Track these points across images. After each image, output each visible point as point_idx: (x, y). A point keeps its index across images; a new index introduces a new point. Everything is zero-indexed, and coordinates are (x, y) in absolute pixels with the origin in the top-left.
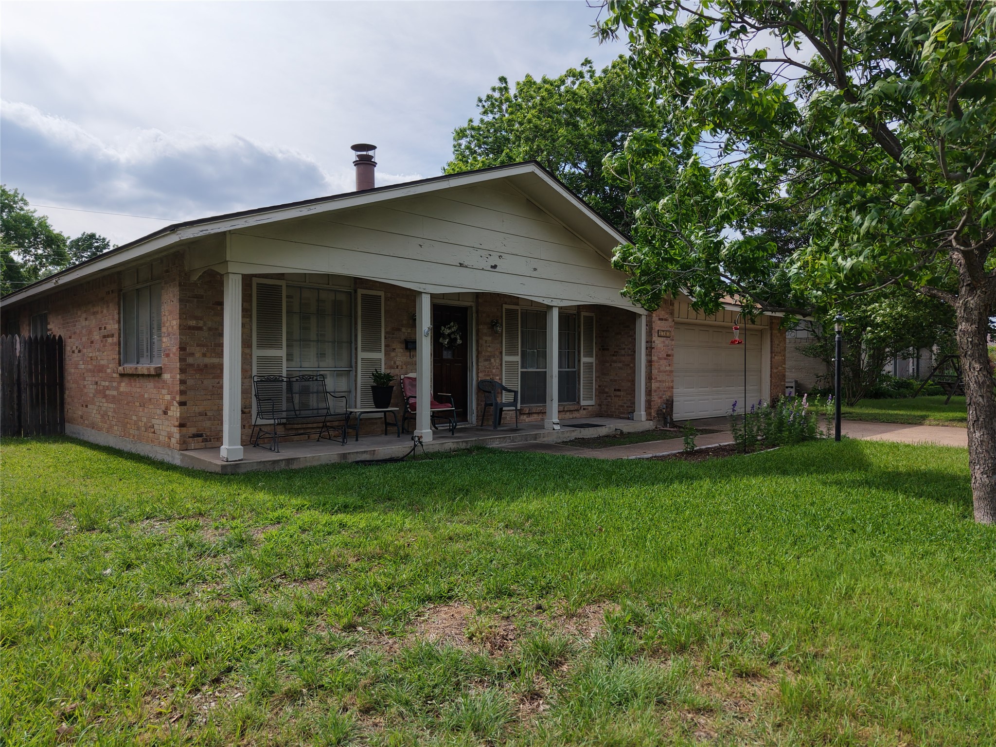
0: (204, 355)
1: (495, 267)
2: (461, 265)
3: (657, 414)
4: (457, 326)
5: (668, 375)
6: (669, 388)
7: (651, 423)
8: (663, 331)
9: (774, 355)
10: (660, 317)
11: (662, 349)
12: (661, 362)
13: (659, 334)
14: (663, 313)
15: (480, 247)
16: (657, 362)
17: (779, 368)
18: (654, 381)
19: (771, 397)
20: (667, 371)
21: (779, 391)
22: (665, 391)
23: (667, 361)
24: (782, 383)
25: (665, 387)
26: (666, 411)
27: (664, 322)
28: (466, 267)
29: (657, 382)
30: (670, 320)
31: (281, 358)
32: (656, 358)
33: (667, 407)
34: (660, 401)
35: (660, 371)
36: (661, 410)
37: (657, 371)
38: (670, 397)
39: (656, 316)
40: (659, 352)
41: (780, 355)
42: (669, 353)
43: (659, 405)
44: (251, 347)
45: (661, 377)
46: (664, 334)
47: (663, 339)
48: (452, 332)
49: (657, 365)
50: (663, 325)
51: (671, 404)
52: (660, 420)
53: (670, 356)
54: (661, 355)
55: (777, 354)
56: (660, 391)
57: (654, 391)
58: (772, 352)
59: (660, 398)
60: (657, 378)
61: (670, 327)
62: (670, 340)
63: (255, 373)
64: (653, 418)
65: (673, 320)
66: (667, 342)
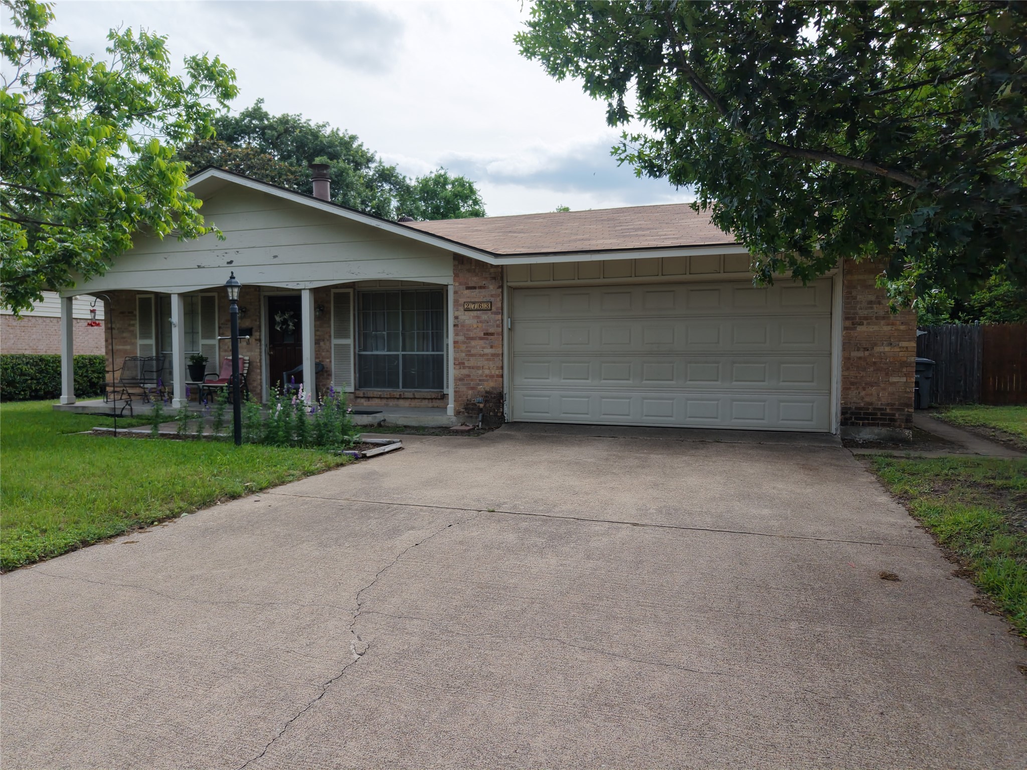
0: (116, 344)
1: (231, 262)
2: (199, 267)
3: (466, 409)
4: (292, 313)
5: (488, 360)
6: (492, 377)
7: (454, 419)
8: (474, 303)
9: (853, 324)
10: (470, 285)
11: (475, 326)
12: (473, 343)
13: (466, 307)
14: (475, 279)
15: (217, 248)
16: (464, 343)
17: (878, 349)
18: (458, 367)
19: (841, 404)
20: (487, 355)
21: (878, 395)
22: (483, 380)
23: (487, 342)
24: (894, 379)
25: (481, 376)
26: (485, 405)
27: (477, 290)
28: (204, 267)
29: (464, 368)
30: (491, 287)
31: (151, 345)
32: (461, 338)
33: (486, 401)
34: (470, 392)
35: (470, 355)
36: (474, 404)
37: (464, 354)
38: (493, 388)
39: (460, 284)
40: (468, 330)
41: (883, 322)
42: (491, 330)
43: (469, 397)
44: (136, 338)
45: (472, 362)
46: (477, 306)
47: (475, 313)
48: (285, 319)
49: (463, 347)
50: (476, 295)
51: (497, 398)
52: (471, 417)
53: (492, 334)
54: (472, 334)
55: (865, 322)
56: (472, 380)
57: (458, 380)
58: (846, 318)
59: (472, 388)
60: (463, 363)
61: (492, 296)
62: (492, 313)
63: (138, 355)
64: (457, 413)
65: (502, 287)
66: (485, 317)
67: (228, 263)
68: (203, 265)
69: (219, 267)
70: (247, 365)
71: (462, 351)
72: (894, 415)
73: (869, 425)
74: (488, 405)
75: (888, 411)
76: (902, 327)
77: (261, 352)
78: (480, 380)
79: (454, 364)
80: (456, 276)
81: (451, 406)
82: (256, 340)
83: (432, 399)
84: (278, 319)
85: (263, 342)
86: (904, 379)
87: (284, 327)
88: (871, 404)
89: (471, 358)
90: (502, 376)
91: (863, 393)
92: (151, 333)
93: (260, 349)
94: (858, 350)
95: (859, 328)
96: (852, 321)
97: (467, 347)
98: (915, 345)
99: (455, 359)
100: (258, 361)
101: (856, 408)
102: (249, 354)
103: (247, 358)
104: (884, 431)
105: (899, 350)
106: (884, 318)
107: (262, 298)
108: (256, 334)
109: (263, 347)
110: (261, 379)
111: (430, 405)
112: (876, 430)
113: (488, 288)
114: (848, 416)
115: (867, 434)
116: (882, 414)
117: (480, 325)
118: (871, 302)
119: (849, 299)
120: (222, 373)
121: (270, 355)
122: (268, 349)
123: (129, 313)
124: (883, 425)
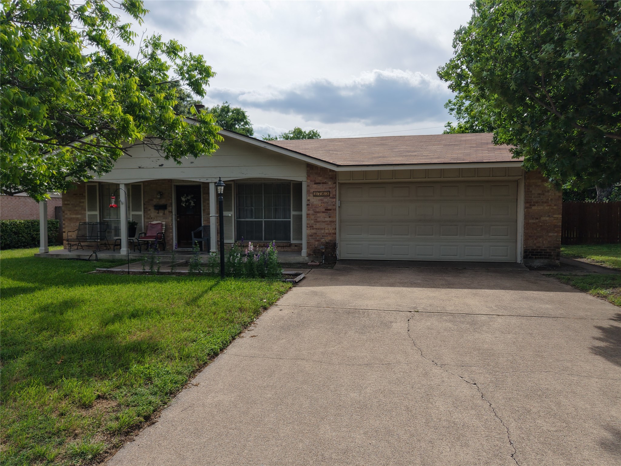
0: (70, 214)
1: (162, 165)
2: (140, 167)
3: (314, 252)
4: (192, 196)
5: (327, 224)
6: (330, 234)
7: (307, 258)
8: (319, 192)
9: (530, 205)
10: (317, 182)
11: (320, 205)
12: (318, 215)
13: (314, 194)
14: (320, 178)
15: (152, 156)
16: (313, 215)
17: (543, 219)
18: (309, 228)
19: (524, 247)
20: (327, 221)
21: (543, 242)
22: (325, 236)
23: (327, 214)
24: (551, 234)
25: (323, 233)
26: (325, 251)
27: (321, 185)
28: (143, 168)
29: (313, 229)
30: (330, 183)
31: (97, 215)
32: (311, 212)
33: (326, 248)
34: (317, 243)
35: (316, 221)
36: (319, 250)
37: (313, 221)
38: (330, 240)
39: (311, 181)
40: (315, 207)
41: (545, 205)
42: (329, 208)
43: (316, 246)
44: (85, 210)
45: (318, 226)
46: (321, 194)
47: (320, 198)
48: (188, 199)
49: (313, 217)
50: (321, 188)
51: (332, 246)
52: (317, 257)
53: (330, 210)
54: (318, 210)
55: (536, 204)
56: (318, 236)
57: (309, 236)
58: (526, 202)
59: (318, 241)
60: (313, 226)
61: (330, 188)
62: (330, 198)
63: (87, 221)
64: (309, 255)
65: (335, 183)
66: (326, 200)
67: (160, 166)
68: (142, 167)
69: (154, 168)
70: (164, 227)
71: (312, 220)
72: (551, 253)
73: (538, 258)
74: (327, 250)
75: (548, 251)
76: (555, 207)
77: (172, 219)
78: (323, 236)
79: (307, 227)
80: (308, 176)
81: (304, 252)
82: (169, 212)
83: (283, 246)
84: (183, 199)
85: (174, 213)
86: (556, 234)
87: (187, 204)
88: (539, 247)
89: (317, 224)
90: (335, 234)
91: (535, 242)
92: (96, 207)
93: (172, 217)
94: (533, 219)
95: (533, 208)
96: (529, 203)
97: (315, 217)
98: (561, 216)
99: (308, 224)
100: (171, 224)
101: (532, 249)
102: (165, 220)
103: (164, 223)
104: (546, 261)
105: (553, 219)
106: (546, 202)
107: (173, 187)
108: (169, 209)
109: (174, 216)
110: (172, 236)
111: (282, 250)
112: (542, 261)
113: (328, 183)
114: (528, 253)
115: (537, 263)
116: (545, 252)
117: (323, 204)
118: (539, 194)
119: (528, 192)
120: (148, 232)
121: (178, 221)
122: (176, 217)
123: (80, 194)
124: (545, 258)
